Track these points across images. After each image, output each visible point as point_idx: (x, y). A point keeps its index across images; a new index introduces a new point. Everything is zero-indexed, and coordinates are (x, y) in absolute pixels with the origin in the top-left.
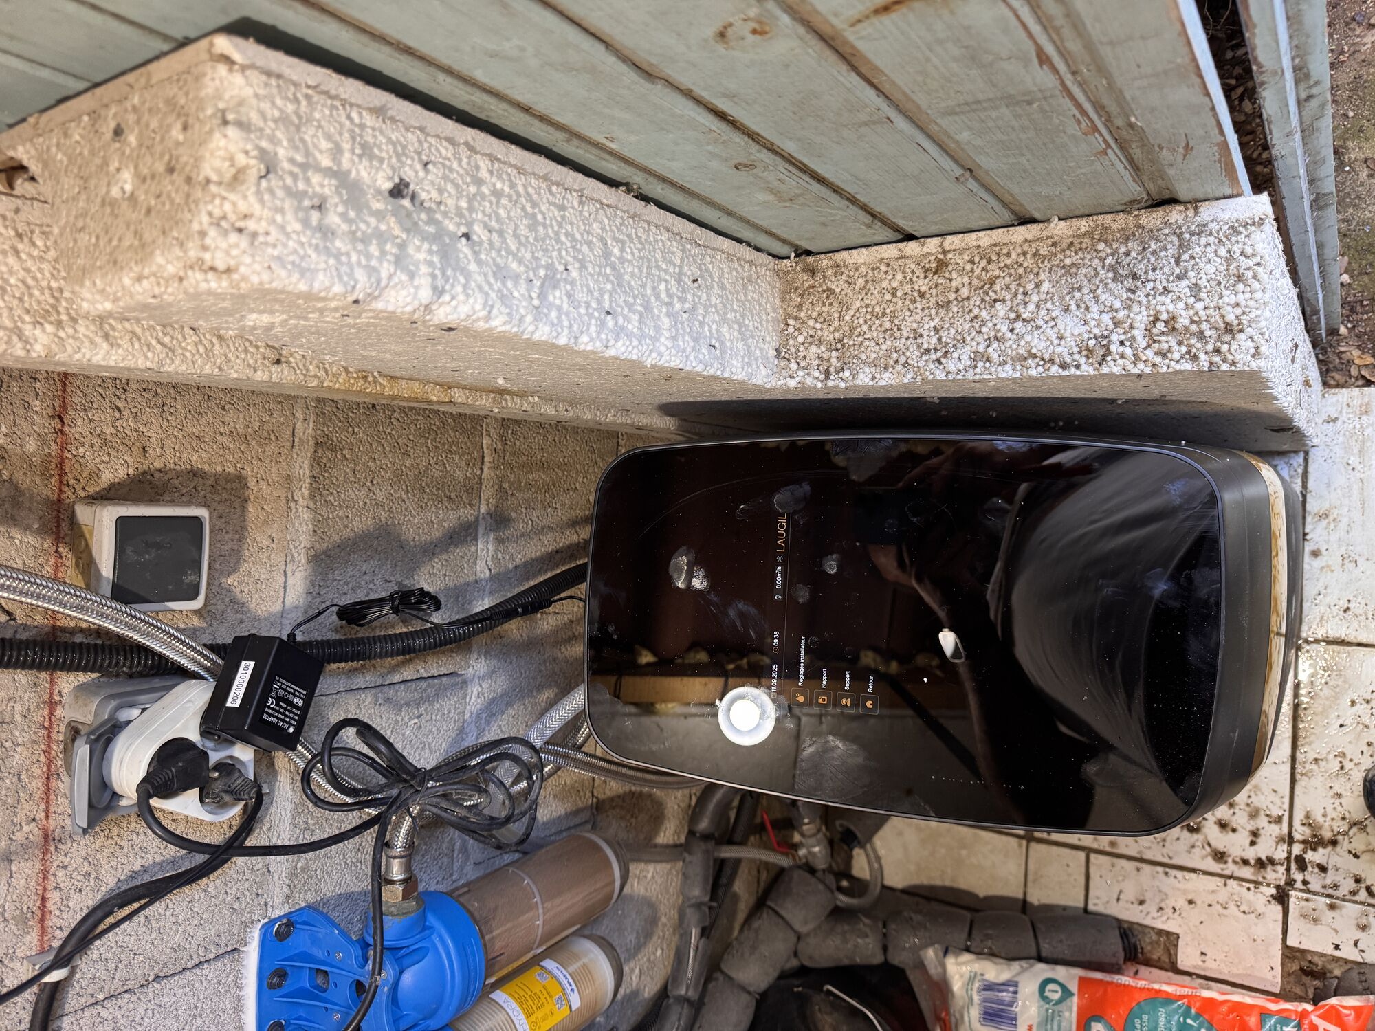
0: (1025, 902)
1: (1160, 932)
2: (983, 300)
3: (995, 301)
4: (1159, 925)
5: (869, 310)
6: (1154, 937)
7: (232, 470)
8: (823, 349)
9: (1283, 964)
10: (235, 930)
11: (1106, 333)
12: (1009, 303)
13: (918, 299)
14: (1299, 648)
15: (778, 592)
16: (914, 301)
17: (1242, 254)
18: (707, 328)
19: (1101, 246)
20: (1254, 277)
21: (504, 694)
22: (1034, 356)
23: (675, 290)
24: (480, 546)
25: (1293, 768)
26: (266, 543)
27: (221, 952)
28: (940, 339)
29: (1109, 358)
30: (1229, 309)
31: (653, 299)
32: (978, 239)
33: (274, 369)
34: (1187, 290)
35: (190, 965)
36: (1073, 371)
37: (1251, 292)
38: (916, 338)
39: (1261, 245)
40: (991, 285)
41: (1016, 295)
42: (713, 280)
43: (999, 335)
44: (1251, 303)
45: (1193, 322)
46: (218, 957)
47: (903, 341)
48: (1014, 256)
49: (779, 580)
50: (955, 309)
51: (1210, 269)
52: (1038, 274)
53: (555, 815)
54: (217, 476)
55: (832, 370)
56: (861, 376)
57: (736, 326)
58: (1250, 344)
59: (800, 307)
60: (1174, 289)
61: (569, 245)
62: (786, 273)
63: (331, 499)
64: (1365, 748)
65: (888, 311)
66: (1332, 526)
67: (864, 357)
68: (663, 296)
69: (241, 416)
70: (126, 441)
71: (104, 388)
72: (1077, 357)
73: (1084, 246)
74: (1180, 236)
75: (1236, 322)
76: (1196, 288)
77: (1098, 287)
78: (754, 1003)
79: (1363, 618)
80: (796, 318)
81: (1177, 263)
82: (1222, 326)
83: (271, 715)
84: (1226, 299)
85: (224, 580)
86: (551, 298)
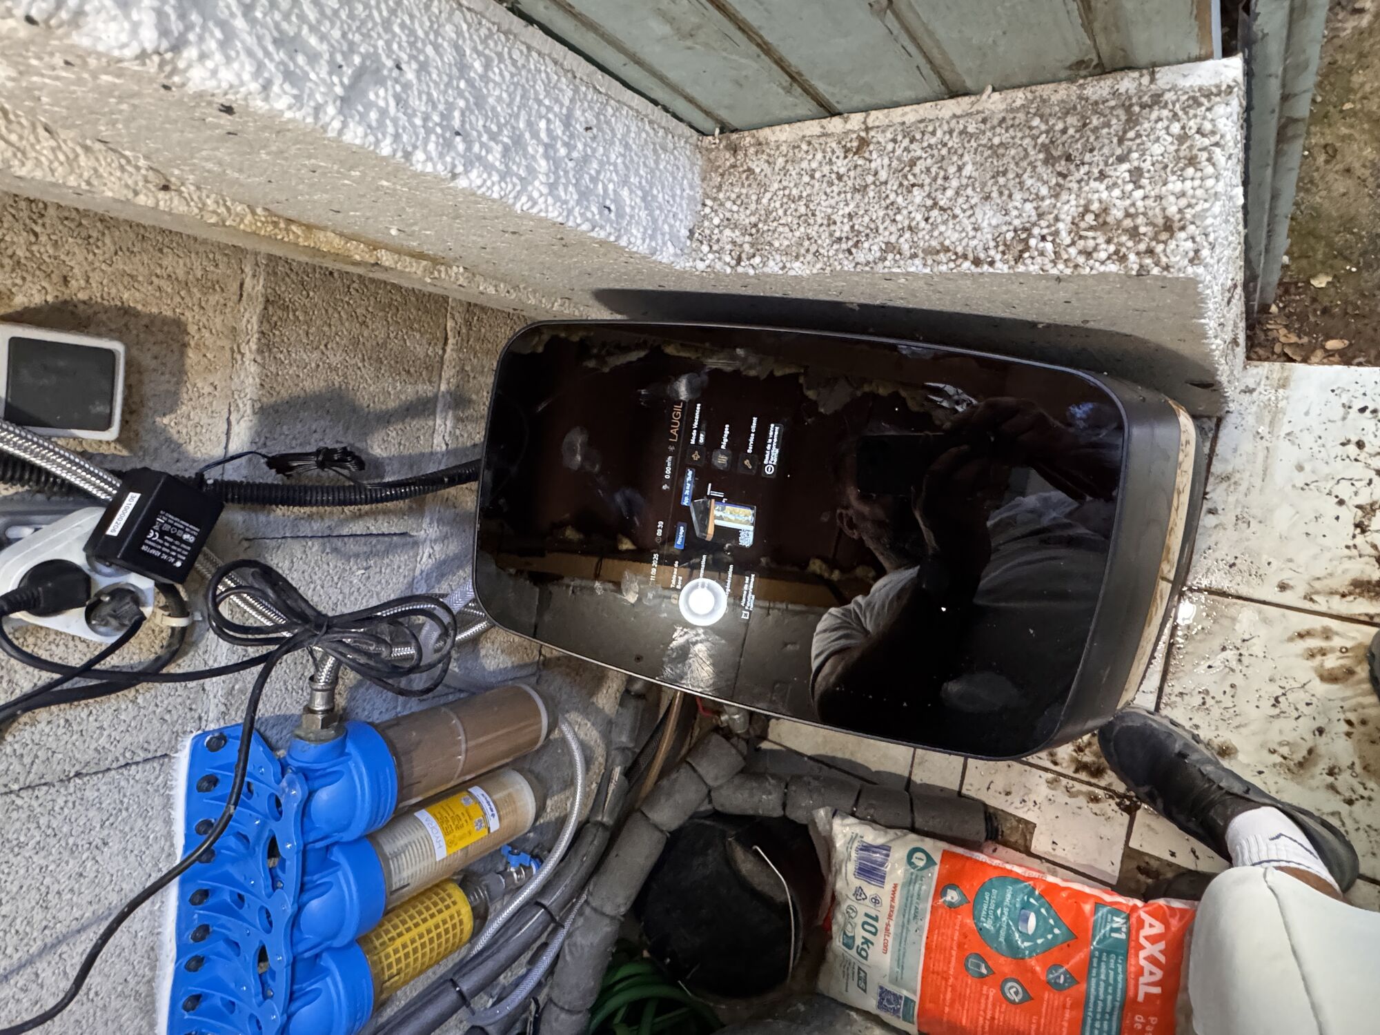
0: (909, 780)
1: (1020, 820)
2: (901, 185)
3: (913, 185)
4: (1021, 814)
5: (787, 192)
6: (1015, 823)
7: (169, 313)
8: (737, 233)
9: (1122, 862)
10: (166, 738)
11: (1028, 225)
12: (927, 188)
13: (836, 182)
14: (1182, 594)
15: (667, 482)
16: (831, 184)
17: (1199, 131)
18: (600, 186)
19: (1036, 122)
20: (1209, 160)
21: (456, 557)
22: (947, 250)
23: (559, 132)
24: (438, 421)
25: (1159, 697)
26: (208, 389)
27: (150, 756)
28: (852, 227)
29: (1026, 255)
30: (1172, 199)
31: (527, 135)
32: (903, 115)
33: (161, 195)
34: (1127, 175)
35: (115, 765)
36: (986, 267)
37: (1202, 179)
38: (829, 225)
39: (1224, 120)
40: (911, 167)
41: (935, 179)
42: (614, 135)
43: (913, 224)
44: (1199, 192)
45: (1128, 215)
46: (146, 760)
47: (816, 227)
48: (939, 133)
49: (668, 470)
50: (871, 194)
51: (1157, 149)
52: (962, 156)
53: (501, 666)
54: (152, 318)
55: (744, 256)
56: (771, 263)
57: (639, 193)
58: (1189, 244)
59: (719, 188)
60: (1111, 173)
61: (404, 38)
62: (709, 150)
63: (282, 356)
64: (1228, 689)
65: (804, 194)
66: (1232, 487)
67: (777, 244)
68: (543, 135)
69: (181, 262)
70: (43, 267)
71: (18, 210)
72: (992, 252)
73: (1017, 122)
74: (1128, 109)
75: (1178, 217)
76: (1136, 174)
77: (1025, 170)
78: (664, 841)
79: (1246, 575)
80: (715, 199)
81: (1121, 141)
82: (1160, 221)
83: (152, 547)
84: (1170, 186)
85: (158, 419)
86: (372, 96)
